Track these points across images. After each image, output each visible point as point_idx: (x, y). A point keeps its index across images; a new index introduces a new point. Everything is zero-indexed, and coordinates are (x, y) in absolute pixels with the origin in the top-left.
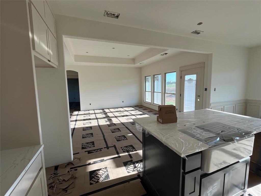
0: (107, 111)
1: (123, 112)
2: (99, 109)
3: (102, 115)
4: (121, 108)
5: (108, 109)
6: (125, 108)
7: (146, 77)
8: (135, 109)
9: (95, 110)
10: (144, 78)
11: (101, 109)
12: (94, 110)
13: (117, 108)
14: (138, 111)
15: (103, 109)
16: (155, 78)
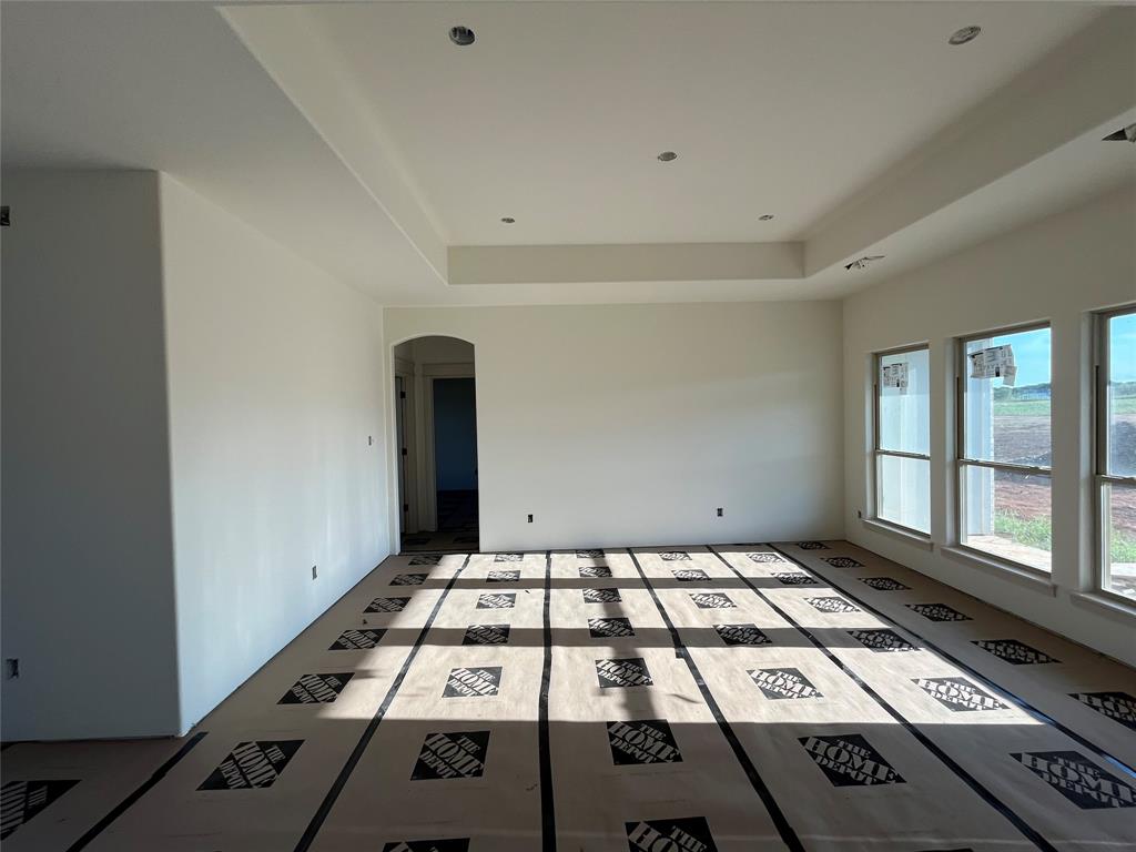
0: (620, 566)
1: (727, 592)
2: (577, 551)
3: (584, 605)
4: (710, 548)
5: (629, 550)
6: (733, 557)
7: (877, 356)
8: (805, 573)
9: (552, 556)
10: (868, 363)
11: (588, 551)
12: (548, 553)
13: (684, 550)
14: (830, 592)
15: (598, 553)
16: (969, 361)
